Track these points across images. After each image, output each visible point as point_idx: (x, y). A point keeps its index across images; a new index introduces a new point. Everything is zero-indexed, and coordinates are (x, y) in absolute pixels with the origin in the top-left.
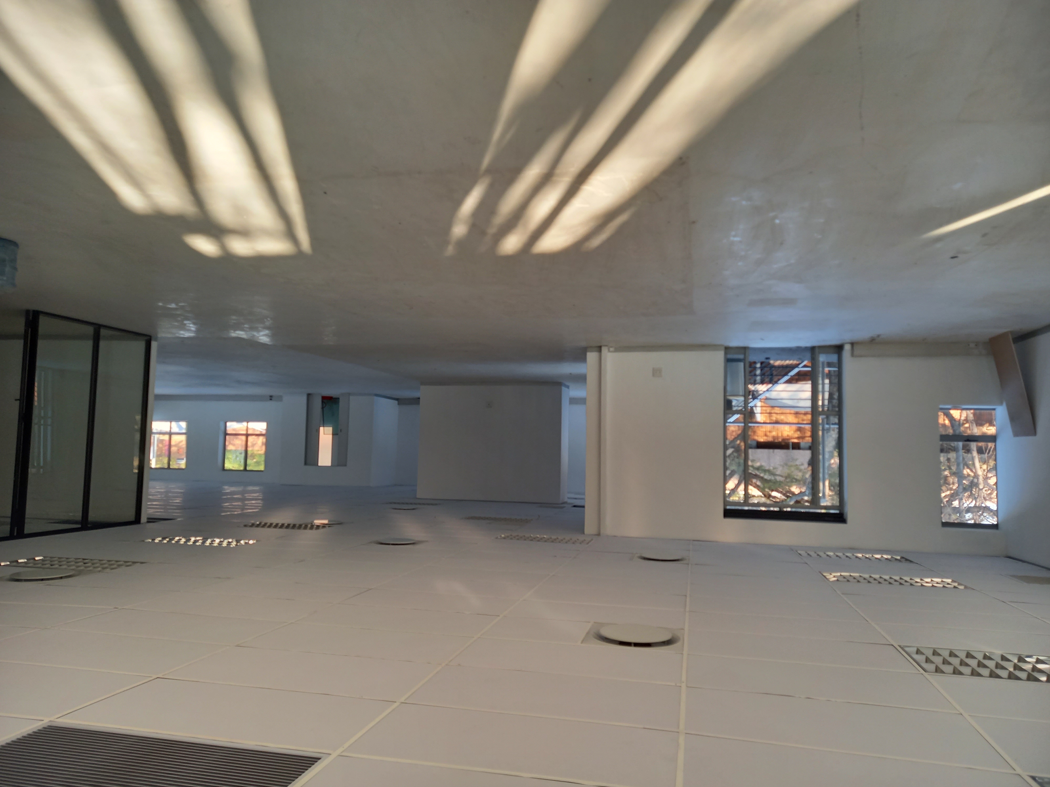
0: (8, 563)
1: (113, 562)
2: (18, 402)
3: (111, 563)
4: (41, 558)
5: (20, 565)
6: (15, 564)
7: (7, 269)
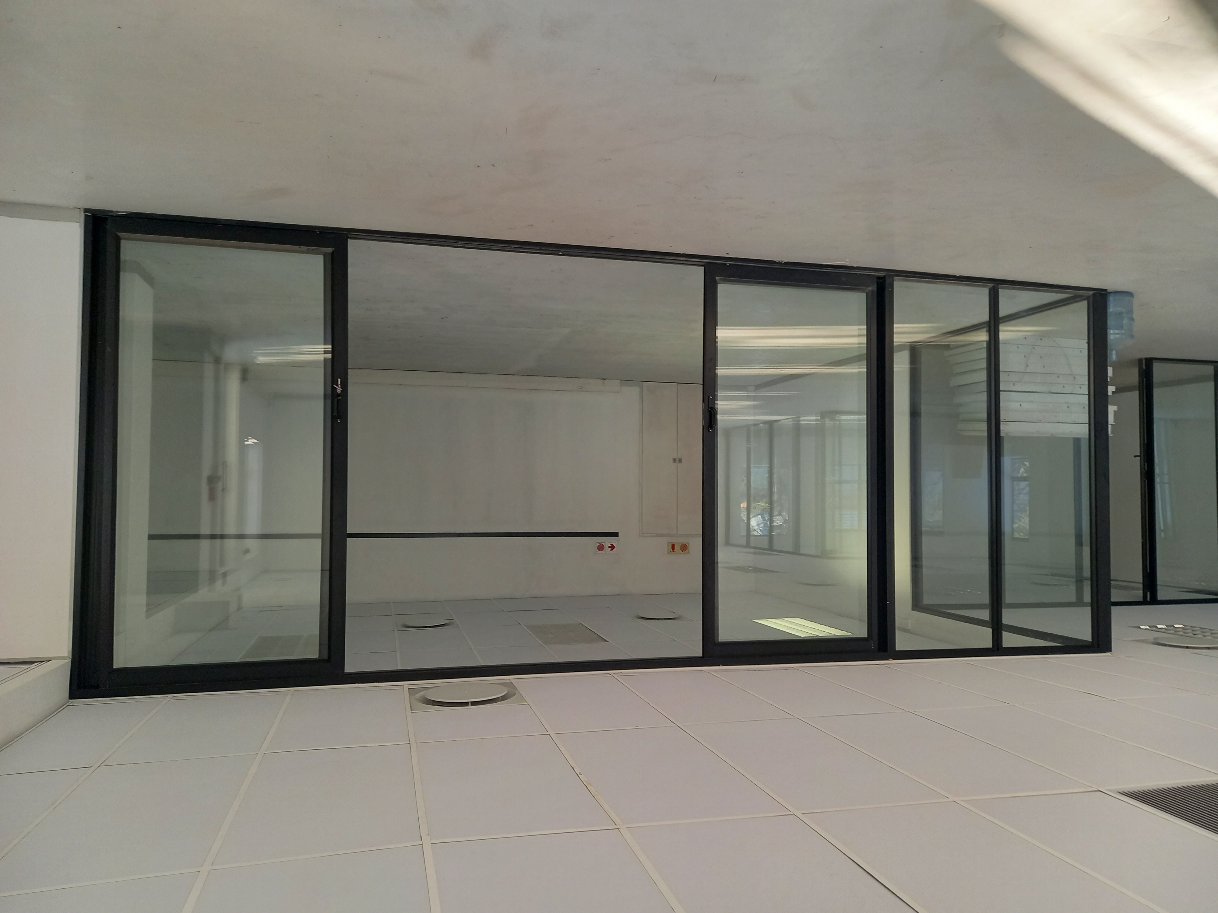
0: (1148, 627)
1: (1206, 630)
2: (1139, 458)
3: (1203, 630)
4: (1181, 626)
5: (1159, 630)
6: (1155, 629)
7: (1125, 321)
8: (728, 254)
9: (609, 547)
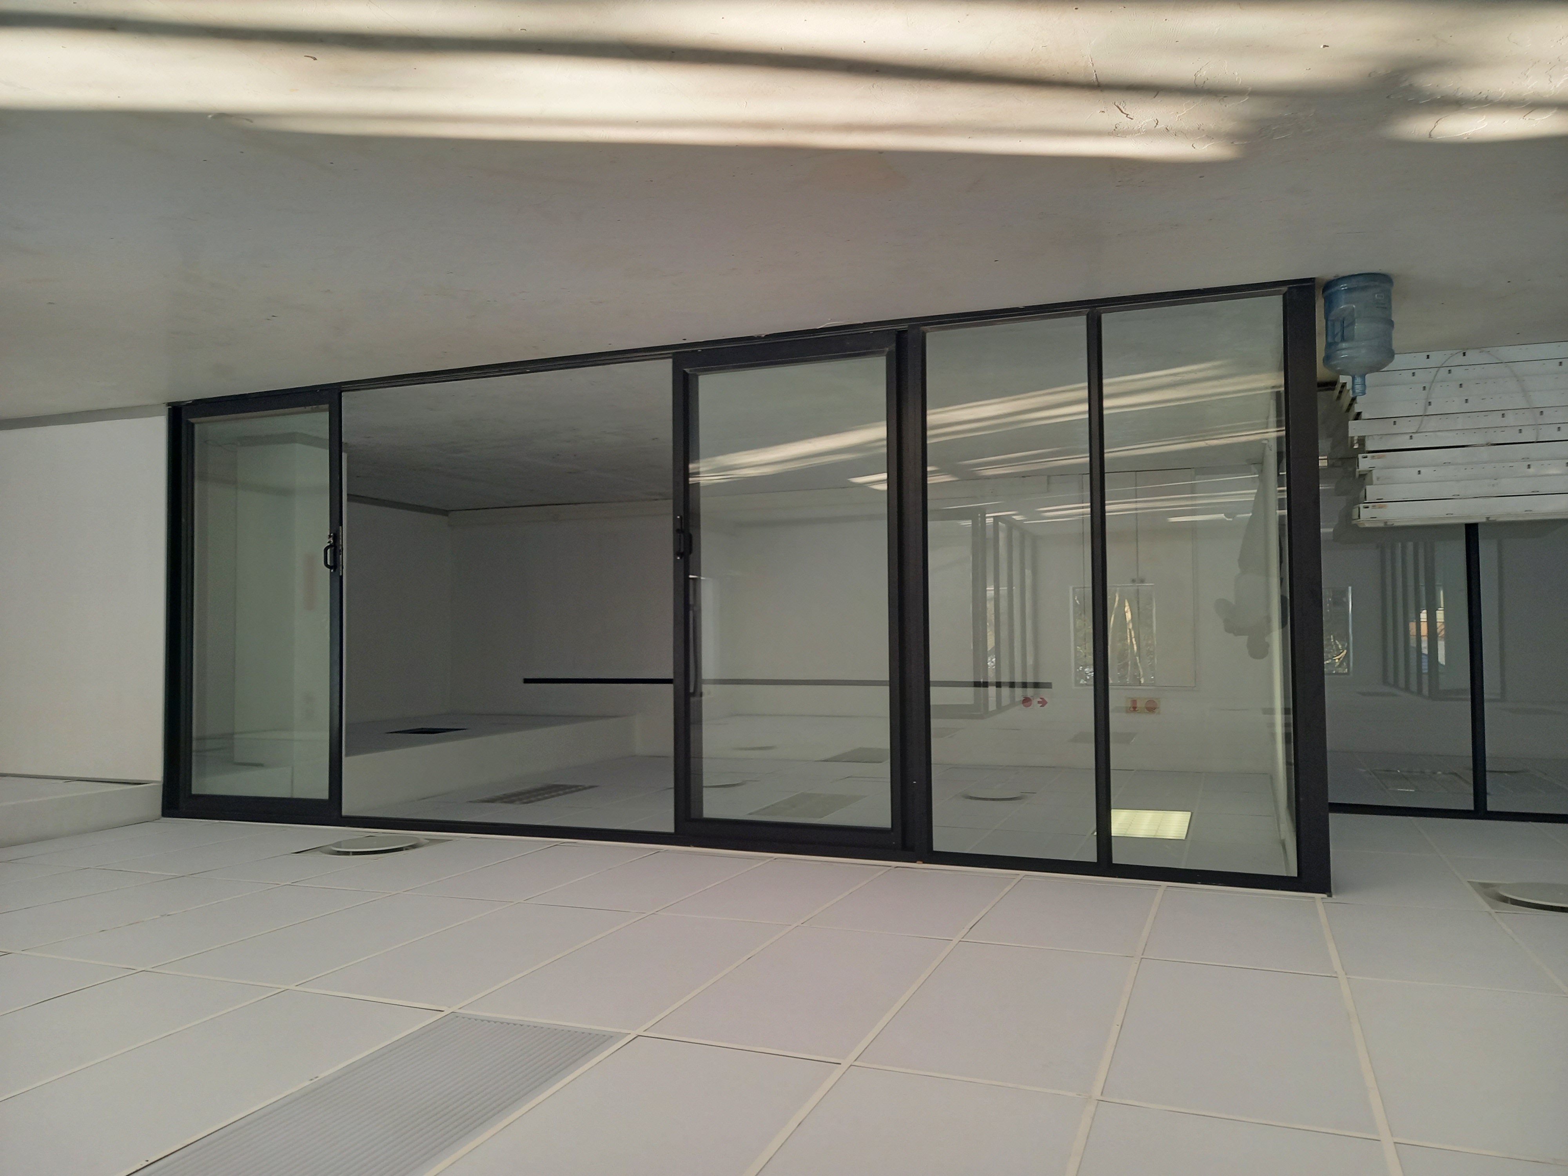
8: (685, 340)
9: (1039, 702)
